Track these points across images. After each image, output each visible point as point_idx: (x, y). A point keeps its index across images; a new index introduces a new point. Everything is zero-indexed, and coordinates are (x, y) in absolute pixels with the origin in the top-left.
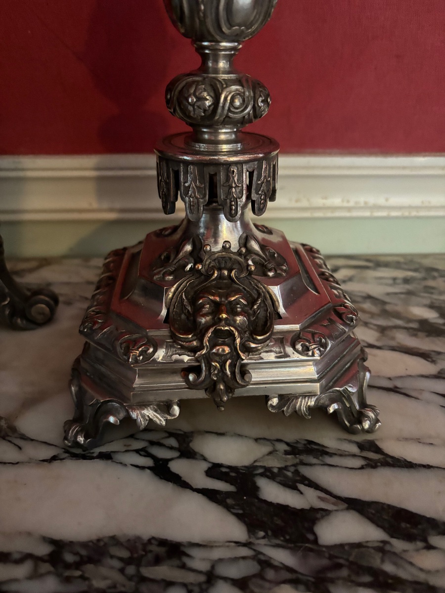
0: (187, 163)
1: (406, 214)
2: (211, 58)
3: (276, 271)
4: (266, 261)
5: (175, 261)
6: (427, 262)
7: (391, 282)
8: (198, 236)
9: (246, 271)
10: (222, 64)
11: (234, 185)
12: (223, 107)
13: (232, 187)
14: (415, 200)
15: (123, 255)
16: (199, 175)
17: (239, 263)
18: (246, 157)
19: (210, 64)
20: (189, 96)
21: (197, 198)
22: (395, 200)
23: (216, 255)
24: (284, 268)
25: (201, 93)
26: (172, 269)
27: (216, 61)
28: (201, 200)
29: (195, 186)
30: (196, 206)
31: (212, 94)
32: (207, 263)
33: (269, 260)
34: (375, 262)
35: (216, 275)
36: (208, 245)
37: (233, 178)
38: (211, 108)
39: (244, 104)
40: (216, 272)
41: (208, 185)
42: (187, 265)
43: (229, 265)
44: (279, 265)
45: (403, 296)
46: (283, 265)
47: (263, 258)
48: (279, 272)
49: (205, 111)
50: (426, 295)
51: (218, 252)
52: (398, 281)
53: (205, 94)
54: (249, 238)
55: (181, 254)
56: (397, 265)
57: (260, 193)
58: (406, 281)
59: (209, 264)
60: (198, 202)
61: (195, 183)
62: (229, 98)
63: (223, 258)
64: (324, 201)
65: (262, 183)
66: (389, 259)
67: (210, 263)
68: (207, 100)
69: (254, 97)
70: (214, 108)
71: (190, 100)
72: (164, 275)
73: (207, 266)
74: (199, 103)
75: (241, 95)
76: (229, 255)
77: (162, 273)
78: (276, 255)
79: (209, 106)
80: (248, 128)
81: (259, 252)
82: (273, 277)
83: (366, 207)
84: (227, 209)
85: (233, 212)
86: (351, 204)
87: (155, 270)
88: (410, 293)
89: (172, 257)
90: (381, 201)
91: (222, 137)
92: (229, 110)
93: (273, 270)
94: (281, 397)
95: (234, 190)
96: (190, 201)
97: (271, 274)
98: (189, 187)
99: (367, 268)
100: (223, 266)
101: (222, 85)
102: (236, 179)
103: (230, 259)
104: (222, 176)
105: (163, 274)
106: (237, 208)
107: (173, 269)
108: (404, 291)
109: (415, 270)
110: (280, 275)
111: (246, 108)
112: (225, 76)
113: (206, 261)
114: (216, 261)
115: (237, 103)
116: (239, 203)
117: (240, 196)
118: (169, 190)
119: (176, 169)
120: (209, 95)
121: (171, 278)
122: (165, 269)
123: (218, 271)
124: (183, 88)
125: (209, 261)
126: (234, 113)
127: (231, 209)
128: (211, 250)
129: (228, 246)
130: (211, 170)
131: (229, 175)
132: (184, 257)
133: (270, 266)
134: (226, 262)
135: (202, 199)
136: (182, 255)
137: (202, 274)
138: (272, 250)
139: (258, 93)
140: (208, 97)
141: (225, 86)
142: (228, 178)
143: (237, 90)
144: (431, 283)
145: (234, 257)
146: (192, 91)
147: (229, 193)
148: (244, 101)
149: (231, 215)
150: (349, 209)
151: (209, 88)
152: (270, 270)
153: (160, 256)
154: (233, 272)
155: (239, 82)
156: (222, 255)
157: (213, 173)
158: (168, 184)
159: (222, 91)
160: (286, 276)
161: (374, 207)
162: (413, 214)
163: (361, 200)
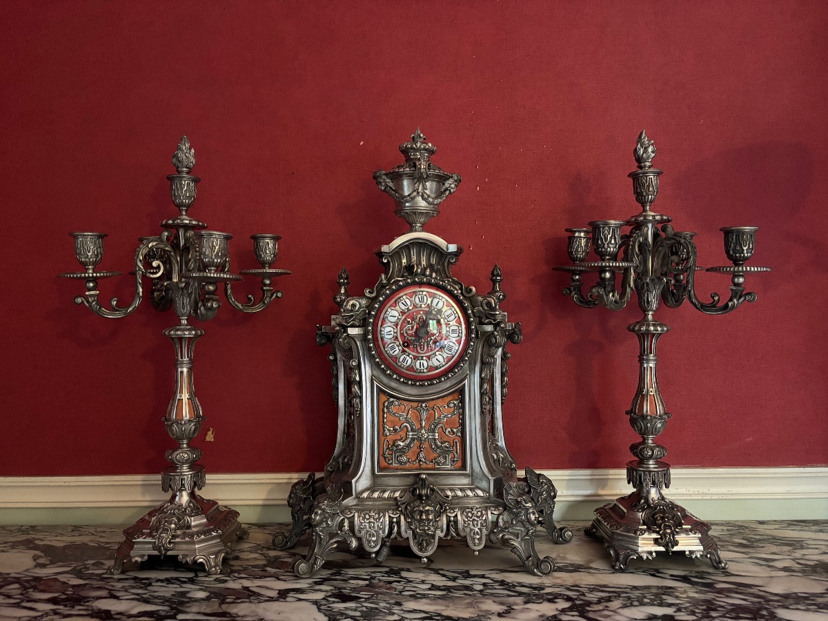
1: (721, 497)
6: (740, 524)
10: (650, 441)
14: (724, 490)
16: (649, 475)
18: (660, 469)
19: (646, 441)
22: (713, 490)
27: (648, 440)
50: (740, 535)
56: (722, 525)
80: (659, 460)
89: (637, 504)
90: (706, 491)
91: (651, 463)
94: (689, 551)
113: (651, 504)
132: (643, 503)
150: (690, 495)
155: (657, 446)
161: (703, 494)
162: (724, 497)
163: (696, 490)
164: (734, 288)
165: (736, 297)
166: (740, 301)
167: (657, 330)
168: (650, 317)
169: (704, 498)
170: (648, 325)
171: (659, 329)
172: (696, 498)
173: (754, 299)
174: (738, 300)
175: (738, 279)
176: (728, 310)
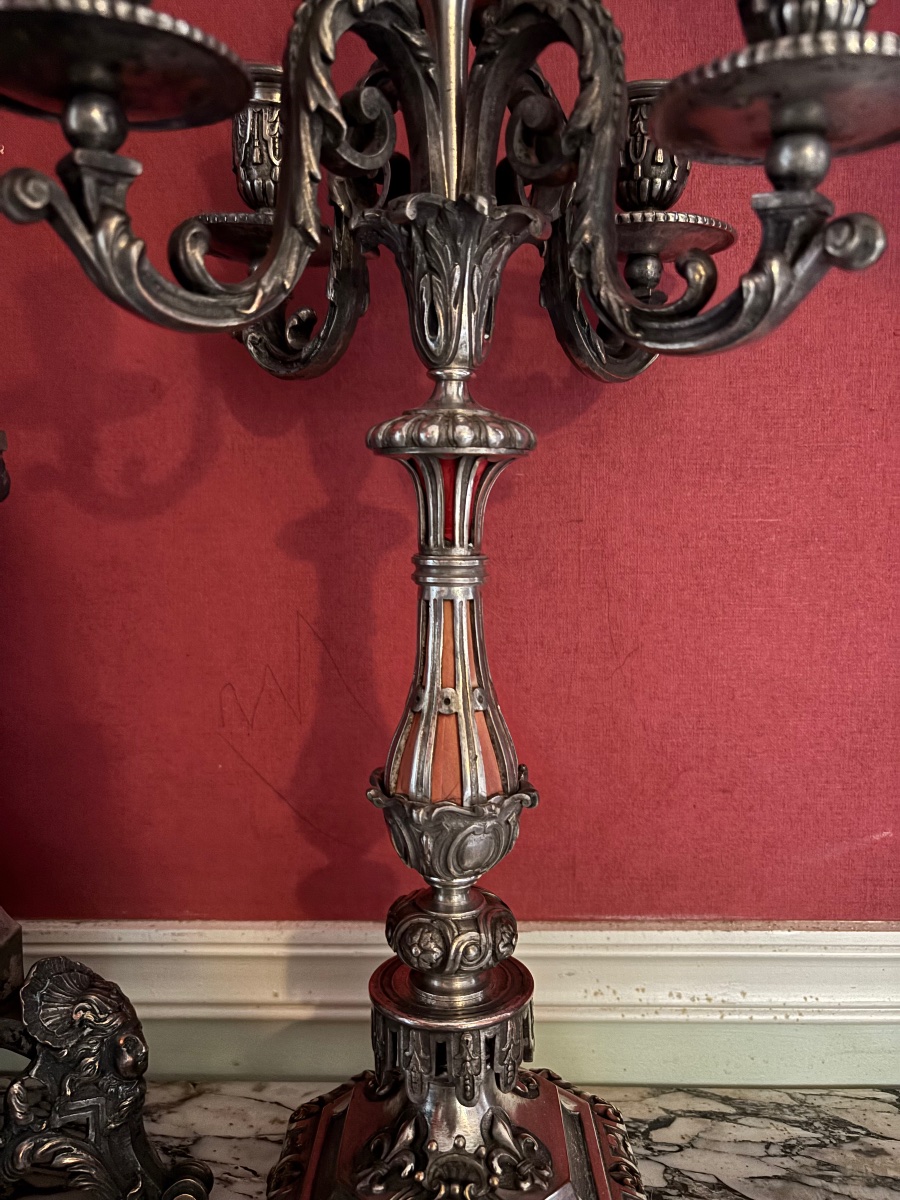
0: (408, 1028)
1: (781, 1017)
2: (442, 892)
3: (533, 1181)
4: (519, 1161)
5: (389, 1158)
7: (760, 1151)
8: (423, 1115)
9: (486, 1186)
10: (457, 899)
11: (468, 1058)
12: (454, 960)
13: (466, 1061)
15: (318, 1114)
16: (424, 1044)
17: (476, 1171)
19: (441, 898)
20: (413, 945)
21: (420, 1073)
22: (758, 995)
23: (444, 1159)
24: (546, 1173)
25: (427, 944)
26: (383, 1171)
27: (448, 895)
28: (426, 1076)
29: (419, 1057)
30: (419, 1083)
31: (440, 944)
32: (432, 1171)
33: (524, 1158)
34: (739, 1105)
35: (443, 1192)
36: (434, 1141)
37: (467, 1049)
38: (440, 961)
39: (481, 954)
40: (443, 1187)
41: (434, 1056)
42: (406, 1166)
43: (462, 1175)
44: (539, 1167)
45: (778, 1184)
46: (545, 1168)
47: (515, 1155)
48: (537, 1181)
49: (431, 964)
50: (818, 1182)
51: (448, 1153)
52: (773, 1150)
53: (432, 945)
54: (497, 1120)
55: (398, 1145)
57: (506, 1062)
58: (788, 1149)
59: (434, 1173)
60: (421, 1076)
61: (418, 1053)
62: (461, 949)
63: (454, 1162)
64: (640, 995)
65: (509, 1049)
66: (764, 1096)
67: (436, 1170)
68: (434, 952)
69: (494, 942)
70: (442, 961)
71: (414, 951)
72: (373, 1183)
73: (431, 1177)
74: (423, 956)
75: (476, 943)
76: (462, 1158)
77: (369, 1178)
78: (535, 1148)
79: (437, 960)
81: (509, 1144)
82: (530, 1191)
83: (710, 1006)
84: (460, 1090)
85: (468, 1094)
86: (685, 1001)
87: (359, 1171)
88: (790, 1178)
89: (386, 1146)
90: (734, 996)
92: (462, 963)
93: (529, 1179)
95: (468, 1064)
96: (411, 1076)
97: (526, 1186)
98: (410, 1057)
99: (723, 1117)
100: (454, 1175)
101: (454, 932)
102: (471, 1049)
103: (465, 1164)
104: (452, 1048)
105: (371, 1182)
106: (473, 1089)
107: (385, 1171)
108: (781, 1173)
109: (807, 1125)
110: (539, 1187)
111: (484, 957)
112: (459, 916)
113: (430, 1168)
114: (445, 1168)
115: (473, 952)
116: (476, 1081)
117: (477, 1071)
118: (385, 1054)
119: (394, 1031)
120: (437, 946)
121: (381, 1188)
122: (373, 1170)
123: (446, 1186)
124: (407, 929)
125: (434, 1167)
126: (468, 966)
127: (465, 1090)
128: (437, 1149)
129: (461, 1144)
130: (440, 1039)
131: (462, 1045)
132: (402, 1151)
133: (526, 1169)
134: (458, 1170)
135: (427, 1074)
136: (399, 1148)
137: (423, 1189)
138: (531, 1139)
139: (499, 935)
140: (435, 949)
141: (456, 934)
142: (460, 1050)
143: (471, 938)
144: (831, 1156)
145: (468, 1160)
146: (416, 939)
147: (463, 1068)
148: (480, 950)
149: (465, 1097)
150: (684, 1009)
151: (437, 936)
152: (524, 1180)
153: (369, 1144)
154: (467, 1188)
155: (474, 924)
156: (454, 1158)
157: (440, 1042)
158: (384, 1047)
159: (453, 941)
160: (548, 1188)
161: (724, 1004)
162: (793, 1018)
163: (701, 994)
164: (772, 199)
165: (779, 249)
166: (802, 268)
167: (486, 444)
168: (455, 391)
169: (727, 1017)
170: (451, 420)
171: (494, 436)
172: (702, 1017)
173: (867, 246)
174: (792, 263)
175: (798, 148)
176: (742, 322)
